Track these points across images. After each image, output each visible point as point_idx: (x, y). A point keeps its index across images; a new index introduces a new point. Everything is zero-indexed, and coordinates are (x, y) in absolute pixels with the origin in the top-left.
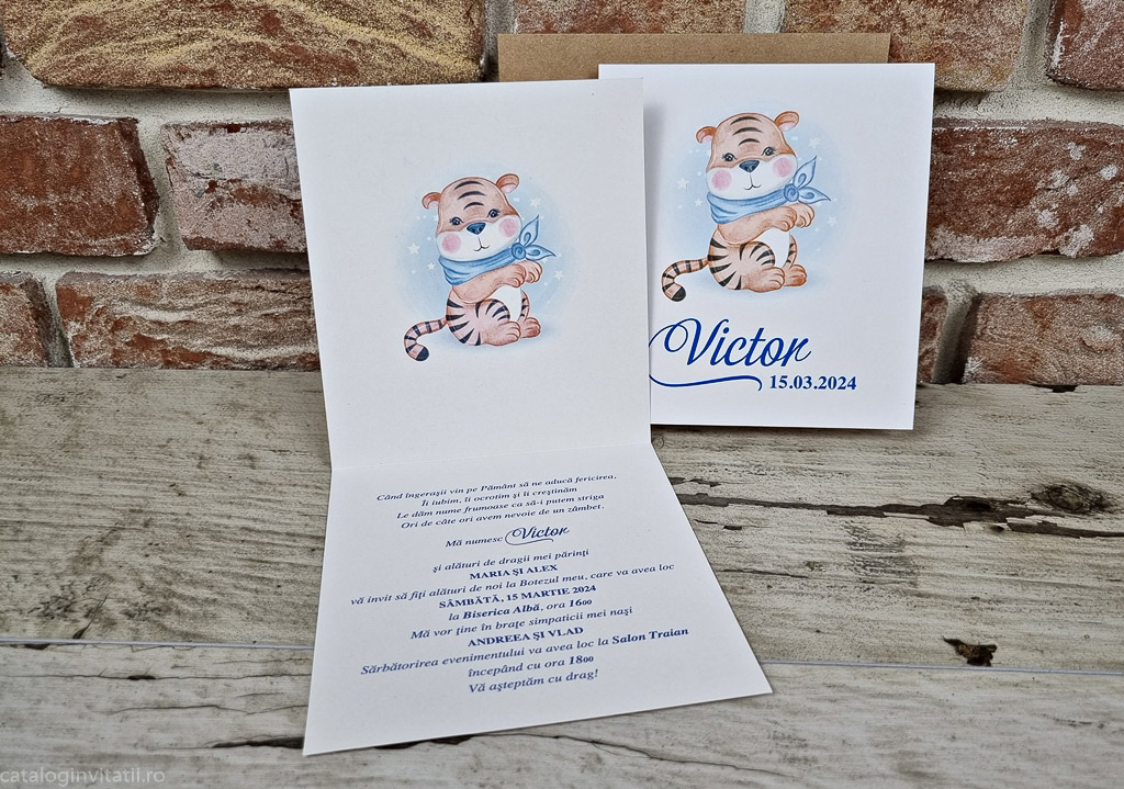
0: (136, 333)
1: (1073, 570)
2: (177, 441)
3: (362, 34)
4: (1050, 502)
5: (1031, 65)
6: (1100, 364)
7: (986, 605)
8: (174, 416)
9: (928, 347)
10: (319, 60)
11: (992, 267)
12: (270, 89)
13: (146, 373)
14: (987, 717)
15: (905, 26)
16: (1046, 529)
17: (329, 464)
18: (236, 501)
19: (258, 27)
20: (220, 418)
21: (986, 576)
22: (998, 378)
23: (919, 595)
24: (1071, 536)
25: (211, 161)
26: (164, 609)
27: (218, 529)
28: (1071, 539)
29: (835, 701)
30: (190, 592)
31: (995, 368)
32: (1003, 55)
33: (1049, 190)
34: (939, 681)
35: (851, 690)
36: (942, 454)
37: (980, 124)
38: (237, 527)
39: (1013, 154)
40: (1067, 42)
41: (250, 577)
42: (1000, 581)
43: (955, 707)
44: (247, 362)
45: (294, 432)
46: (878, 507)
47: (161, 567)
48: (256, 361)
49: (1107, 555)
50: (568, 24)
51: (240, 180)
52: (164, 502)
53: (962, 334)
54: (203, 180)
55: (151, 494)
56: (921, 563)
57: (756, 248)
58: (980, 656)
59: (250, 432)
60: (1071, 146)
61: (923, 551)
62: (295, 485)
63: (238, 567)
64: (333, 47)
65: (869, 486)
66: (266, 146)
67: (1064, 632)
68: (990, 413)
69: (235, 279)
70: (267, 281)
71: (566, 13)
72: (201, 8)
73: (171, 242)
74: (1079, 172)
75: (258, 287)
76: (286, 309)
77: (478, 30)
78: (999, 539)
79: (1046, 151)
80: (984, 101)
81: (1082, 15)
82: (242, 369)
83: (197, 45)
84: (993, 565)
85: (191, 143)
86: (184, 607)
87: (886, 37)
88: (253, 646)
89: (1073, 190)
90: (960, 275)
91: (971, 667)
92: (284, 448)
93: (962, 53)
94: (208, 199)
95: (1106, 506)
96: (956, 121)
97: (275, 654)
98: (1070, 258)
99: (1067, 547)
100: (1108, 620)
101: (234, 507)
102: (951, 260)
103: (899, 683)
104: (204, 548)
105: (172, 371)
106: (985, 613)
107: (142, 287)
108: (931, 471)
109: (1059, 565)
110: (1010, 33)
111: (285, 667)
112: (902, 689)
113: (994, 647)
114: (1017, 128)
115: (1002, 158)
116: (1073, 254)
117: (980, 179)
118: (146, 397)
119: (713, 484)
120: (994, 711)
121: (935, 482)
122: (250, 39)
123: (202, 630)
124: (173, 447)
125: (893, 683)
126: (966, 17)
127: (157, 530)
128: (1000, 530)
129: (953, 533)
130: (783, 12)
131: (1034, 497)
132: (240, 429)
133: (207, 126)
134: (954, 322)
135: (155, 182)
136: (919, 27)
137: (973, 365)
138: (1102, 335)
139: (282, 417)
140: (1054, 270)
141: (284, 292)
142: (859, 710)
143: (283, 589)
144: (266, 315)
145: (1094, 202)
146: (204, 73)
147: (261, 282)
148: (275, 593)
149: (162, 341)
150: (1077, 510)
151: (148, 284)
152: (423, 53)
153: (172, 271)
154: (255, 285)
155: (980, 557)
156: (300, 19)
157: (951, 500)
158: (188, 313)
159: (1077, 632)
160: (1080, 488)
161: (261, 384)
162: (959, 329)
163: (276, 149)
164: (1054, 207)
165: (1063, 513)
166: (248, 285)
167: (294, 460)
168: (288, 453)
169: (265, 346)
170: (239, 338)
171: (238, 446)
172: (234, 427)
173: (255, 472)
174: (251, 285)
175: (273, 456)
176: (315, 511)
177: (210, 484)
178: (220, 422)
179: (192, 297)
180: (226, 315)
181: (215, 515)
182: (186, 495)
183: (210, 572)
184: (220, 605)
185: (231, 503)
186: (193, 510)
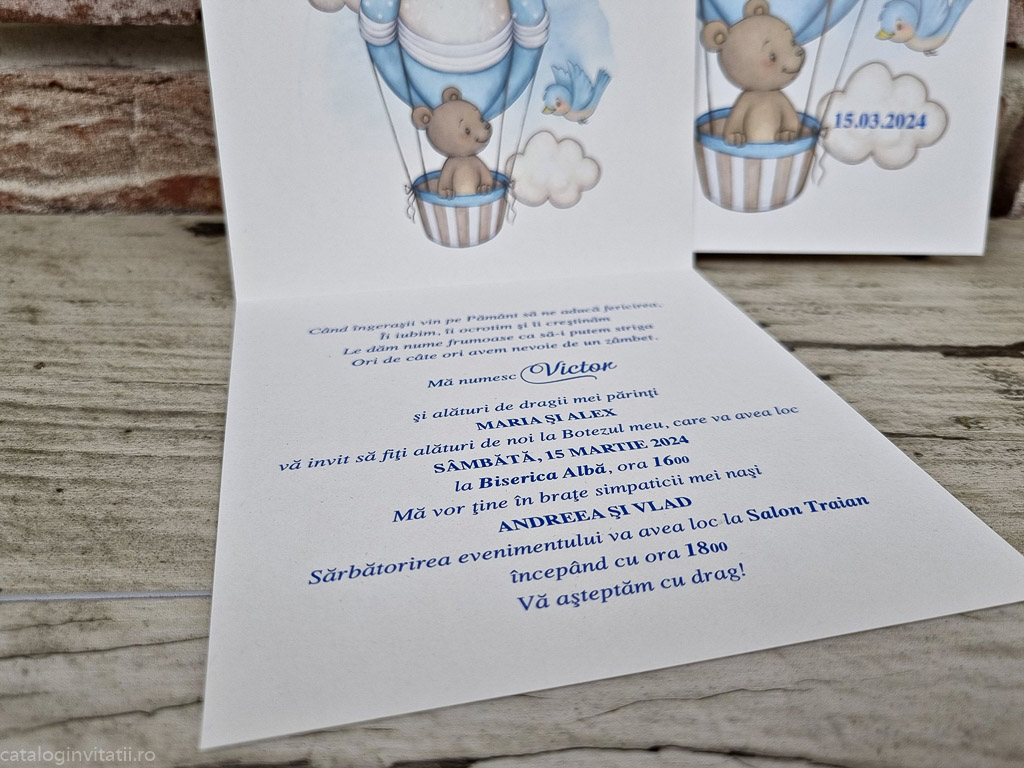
41: (5, 478)
44: (42, 202)
45: (107, 279)
62: (102, 343)
70: (68, 76)
75: (53, 85)
92: (88, 297)
111: (57, 636)
132: (17, 278)
139: (89, 263)
141: (93, 91)
143: (67, 495)
144: (67, 127)
147: (59, 75)
148: (52, 501)
154: (47, 81)
161: (60, 227)
166: (37, 81)
167: (103, 313)
168: (94, 304)
169: (68, 178)
170: (27, 164)
171: (13, 296)
172: (11, 275)
173: (35, 328)
174: (43, 80)
175: (70, 307)
176: (135, 376)
180: (7, 128)
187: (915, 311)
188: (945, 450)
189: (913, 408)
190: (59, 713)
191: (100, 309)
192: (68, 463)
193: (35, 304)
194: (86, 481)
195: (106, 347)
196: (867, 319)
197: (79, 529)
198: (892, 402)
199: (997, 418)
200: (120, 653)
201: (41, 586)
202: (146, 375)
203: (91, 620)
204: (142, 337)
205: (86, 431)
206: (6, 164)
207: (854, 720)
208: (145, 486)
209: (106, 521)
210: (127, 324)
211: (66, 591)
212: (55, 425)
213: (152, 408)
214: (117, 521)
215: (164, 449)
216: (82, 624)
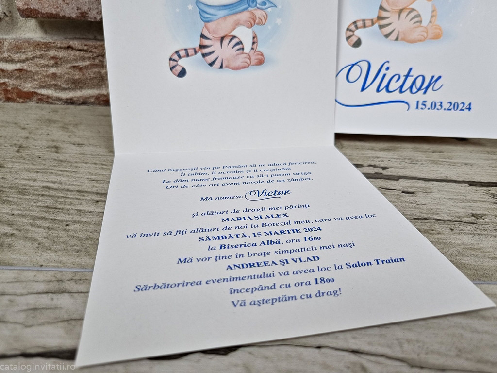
2: (5, 137)
8: (6, 125)
17: (112, 151)
18: (42, 171)
20: (38, 127)
27: (24, 187)
38: (39, 186)
41: (45, 219)
44: (61, 99)
45: (89, 135)
57: (410, 13)
59: (57, 133)
62: (87, 163)
63: (36, 212)
69: (53, 41)
70: (75, 44)
75: (69, 47)
76: (87, 63)
82: (57, 104)
88: (39, 269)
92: (81, 143)
97: (59, 276)
101: (39, 175)
104: (11, 199)
105: (11, 104)
111: (66, 285)
119: (384, 168)
132: (50, 133)
139: (82, 127)
141: (86, 51)
143: (71, 227)
144: (74, 67)
147: (72, 43)
148: (64, 230)
149: (4, 83)
153: (12, 36)
154: (67, 45)
158: (22, 64)
161: (69, 111)
166: (62, 45)
167: (87, 150)
168: (84, 146)
169: (73, 89)
170: (56, 83)
171: (48, 141)
172: (47, 131)
173: (58, 155)
174: (65, 45)
175: (73, 147)
176: (101, 178)
177: (24, 161)
178: (37, 129)
179: (25, 52)
180: (48, 66)
181: (24, 179)
182: (4, 167)
183: (13, 214)
184: (17, 238)
185: (38, 172)
186: (8, 176)
187: (459, 165)
188: (465, 228)
189: (452, 208)
190: (66, 317)
191: (86, 148)
192: (71, 214)
193: (58, 145)
194: (79, 222)
195: (89, 165)
196: (435, 167)
197: (75, 242)
198: (442, 205)
199: (491, 215)
201: (59, 265)
202: (105, 177)
203: (80, 280)
204: (105, 161)
205: (79, 201)
206: (46, 82)
207: (409, 341)
209: (87, 239)
210: (98, 155)
211: (70, 268)
212: (66, 197)
216: (76, 281)
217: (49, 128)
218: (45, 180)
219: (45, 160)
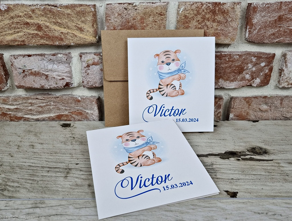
0: (2, 112)
1: (259, 170)
2: (12, 142)
3: (65, 31)
4: (252, 152)
5: (241, 37)
6: (265, 115)
7: (235, 181)
8: (12, 134)
9: (219, 111)
10: (53, 38)
11: (235, 90)
12: (40, 45)
13: (5, 123)
14: (236, 212)
15: (208, 27)
16: (251, 159)
18: (28, 158)
19: (36, 29)
20: (25, 135)
21: (235, 172)
22: (238, 119)
23: (217, 178)
24: (257, 161)
25: (23, 65)
26: (4, 189)
27: (22, 166)
28: (258, 162)
29: (194, 209)
30: (12, 184)
31: (237, 116)
32: (233, 35)
33: (248, 69)
34: (222, 202)
35: (198, 206)
36: (223, 140)
37: (229, 52)
38: (27, 165)
39: (238, 60)
40: (249, 31)
41: (30, 180)
42: (239, 174)
43: (227, 210)
44: (34, 119)
45: (46, 138)
46: (206, 155)
47: (4, 177)
48: (36, 119)
49: (268, 166)
50: (120, 27)
51: (31, 70)
52: (7, 159)
53: (228, 107)
54: (21, 70)
55: (3, 156)
56: (218, 170)
57: (171, 85)
58: (234, 195)
59: (33, 138)
60: (253, 58)
61: (218, 166)
62: (45, 153)
63: (27, 177)
64: (57, 34)
65: (204, 149)
66: (39, 60)
67: (256, 188)
68: (237, 128)
69: (30, 96)
70: (39, 97)
71: (119, 25)
72: (21, 24)
73: (13, 87)
74: (255, 65)
75: (37, 99)
76: (45, 104)
77: (96, 29)
78: (239, 162)
79: (246, 59)
80: (229, 46)
81: (253, 24)
82: (32, 121)
83: (20, 34)
84: (237, 170)
85: (18, 60)
86: (10, 189)
87: (203, 30)
88: (29, 199)
89: (254, 69)
90: (226, 92)
91: (231, 198)
92: (42, 143)
93: (223, 34)
94: (23, 75)
95: (267, 153)
96: (222, 52)
97: (35, 202)
98: (254, 87)
99: (257, 164)
100: (268, 184)
101: (27, 160)
102: (224, 88)
103: (211, 204)
104: (17, 172)
105: (12, 122)
106: (235, 183)
107: (4, 99)
108: (221, 144)
109: (255, 169)
110: (235, 29)
111: (38, 205)
112: (212, 205)
113: (237, 192)
114: (238, 53)
115: (235, 61)
116: (255, 86)
117: (230, 66)
118: (4, 129)
120: (237, 210)
121: (222, 147)
122: (34, 32)
123: (15, 195)
124: (11, 143)
125: (210, 203)
126: (223, 25)
127: (4, 167)
128: (239, 160)
129: (226, 161)
130: (176, 24)
131: (248, 151)
133: (22, 55)
134: (226, 104)
135: (8, 70)
136: (211, 28)
137: (231, 116)
138: (264, 107)
139: (43, 134)
140: (251, 90)
141: (44, 100)
142: (200, 212)
143: (39, 183)
144: (39, 106)
145: (260, 72)
146: (21, 41)
147: (38, 97)
148: (37, 184)
149: (10, 114)
150: (259, 154)
151: (6, 98)
152: (81, 35)
153: (13, 95)
154: (36, 98)
155: (233, 167)
156: (47, 27)
157: (226, 152)
158: (17, 106)
159: (260, 187)
160: (260, 148)
161: (37, 125)
162: (227, 106)
163: (41, 61)
164: (250, 73)
165: (256, 155)
166: (34, 98)
167: (45, 146)
169: (39, 115)
170: (31, 113)
171: (29, 142)
172: (29, 137)
173: (34, 150)
175: (39, 145)
176: (50, 160)
177: (20, 153)
178: (25, 136)
179: (18, 101)
180: (28, 106)
181: (21, 162)
182: (13, 157)
183: (18, 178)
184: (20, 188)
185: (26, 159)
186: (15, 161)
190: (38, 216)
191: (44, 145)
192: (39, 177)
193: (34, 144)
194: (42, 180)
195: (45, 154)
197: (41, 189)
200: (46, 208)
201: (35, 198)
202: (52, 160)
203: (43, 203)
204: (51, 152)
205: (42, 171)
206: (27, 113)
208: (51, 181)
210: (49, 149)
211: (39, 198)
212: (37, 170)
213: (53, 167)
214: (46, 187)
215: (54, 175)
216: (41, 203)
217: (29, 136)
218: (29, 162)
219: (28, 152)
